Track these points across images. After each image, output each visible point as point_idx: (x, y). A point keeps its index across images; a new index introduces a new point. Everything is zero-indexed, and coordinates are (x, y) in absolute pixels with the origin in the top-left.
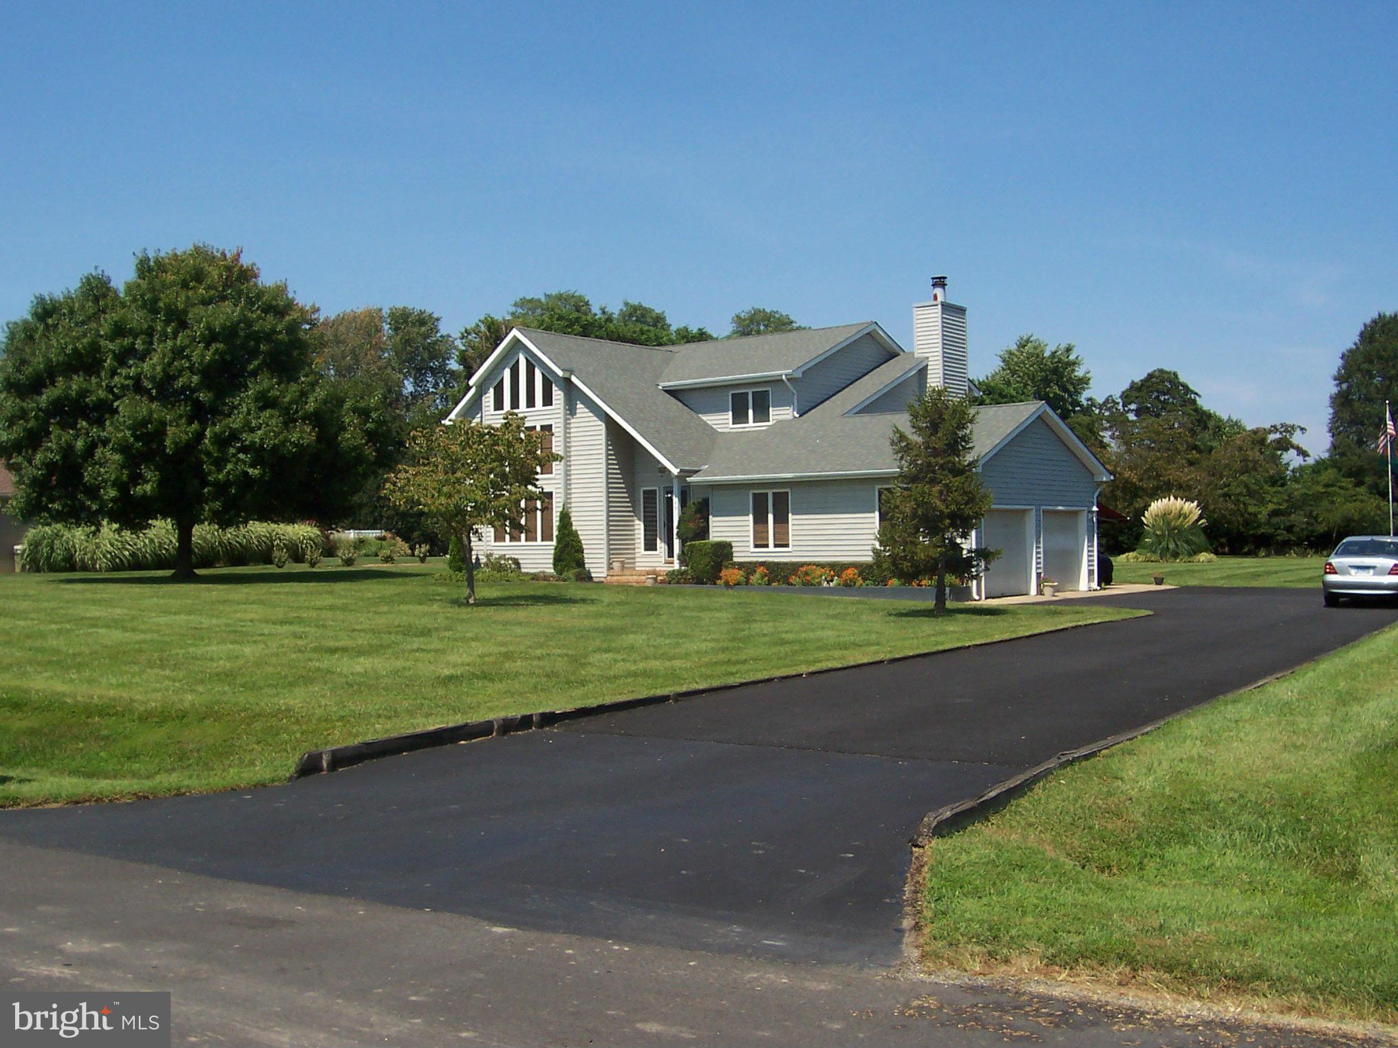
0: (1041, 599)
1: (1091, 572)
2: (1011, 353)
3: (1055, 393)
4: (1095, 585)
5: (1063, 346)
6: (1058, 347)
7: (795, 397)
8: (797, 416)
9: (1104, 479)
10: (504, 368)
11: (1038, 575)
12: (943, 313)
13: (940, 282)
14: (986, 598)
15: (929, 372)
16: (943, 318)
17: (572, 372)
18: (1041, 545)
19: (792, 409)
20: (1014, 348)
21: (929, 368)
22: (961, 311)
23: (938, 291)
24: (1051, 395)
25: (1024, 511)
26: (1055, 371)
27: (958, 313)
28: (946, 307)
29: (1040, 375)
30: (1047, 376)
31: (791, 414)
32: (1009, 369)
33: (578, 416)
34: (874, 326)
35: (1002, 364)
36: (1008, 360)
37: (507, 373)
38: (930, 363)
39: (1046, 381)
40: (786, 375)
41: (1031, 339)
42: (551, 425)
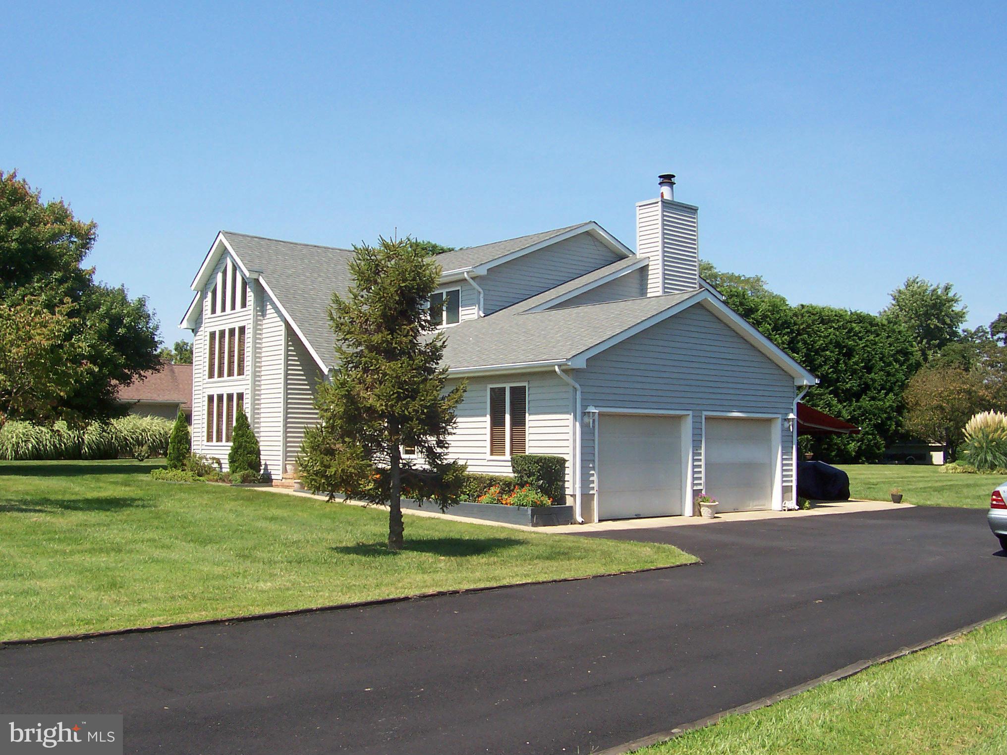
0: (697, 521)
1: (786, 490)
2: (900, 292)
3: (936, 325)
4: (792, 503)
5: (942, 286)
6: (938, 286)
7: (482, 295)
8: (483, 315)
9: (805, 382)
10: (217, 273)
11: (696, 493)
12: (663, 211)
13: (667, 180)
14: (600, 521)
15: (650, 272)
16: (664, 216)
17: (260, 273)
18: (703, 457)
19: (477, 308)
20: (902, 288)
21: (650, 268)
22: (692, 210)
23: (666, 190)
24: (932, 327)
25: (679, 417)
26: (934, 306)
27: (688, 212)
28: (667, 205)
29: (922, 311)
30: (927, 310)
31: (476, 314)
32: (898, 305)
33: (268, 316)
34: (593, 226)
35: (894, 302)
36: (898, 298)
37: (220, 276)
38: (651, 263)
39: (927, 316)
40: (468, 272)
41: (917, 280)
42: (245, 326)
